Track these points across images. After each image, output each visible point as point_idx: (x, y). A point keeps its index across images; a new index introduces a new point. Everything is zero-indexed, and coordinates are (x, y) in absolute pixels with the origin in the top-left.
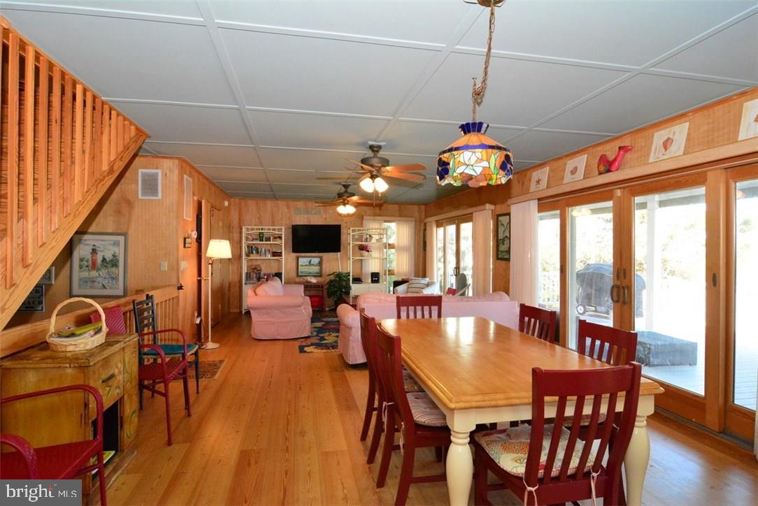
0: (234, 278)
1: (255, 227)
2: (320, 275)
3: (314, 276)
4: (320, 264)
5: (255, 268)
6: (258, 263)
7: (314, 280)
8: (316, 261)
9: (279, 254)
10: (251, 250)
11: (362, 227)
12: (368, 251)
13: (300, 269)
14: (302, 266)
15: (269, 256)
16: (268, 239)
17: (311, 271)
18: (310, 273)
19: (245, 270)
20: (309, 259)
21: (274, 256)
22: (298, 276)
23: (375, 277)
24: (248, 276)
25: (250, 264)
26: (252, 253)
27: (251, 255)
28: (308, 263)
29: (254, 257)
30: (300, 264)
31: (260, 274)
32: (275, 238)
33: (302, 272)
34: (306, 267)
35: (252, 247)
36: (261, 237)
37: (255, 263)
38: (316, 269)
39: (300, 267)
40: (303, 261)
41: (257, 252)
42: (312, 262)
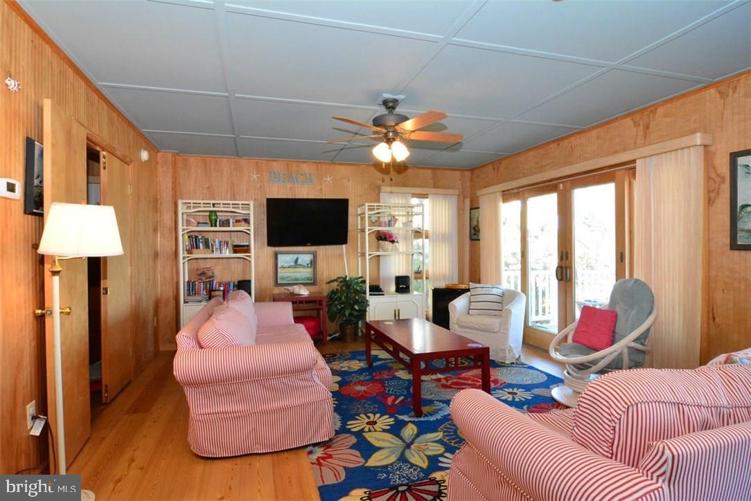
0: (167, 292)
1: (202, 202)
2: (312, 282)
3: (304, 284)
4: (313, 263)
5: (203, 274)
6: (209, 264)
7: (304, 292)
8: (305, 259)
9: (245, 249)
10: (195, 241)
11: (379, 202)
12: (393, 242)
13: (281, 273)
14: (283, 267)
15: (227, 253)
16: (226, 223)
17: (298, 275)
18: (297, 279)
19: (184, 277)
20: (295, 256)
21: (235, 252)
22: (277, 284)
23: (403, 285)
24: (191, 288)
25: (195, 265)
26: (197, 247)
27: (195, 251)
28: (292, 264)
29: (200, 253)
30: (280, 265)
31: (211, 283)
32: (238, 221)
33: (283, 278)
34: (291, 270)
35: (196, 237)
36: (213, 219)
37: (202, 265)
38: (306, 273)
39: (279, 270)
40: (285, 259)
41: (207, 245)
42: (299, 262)
